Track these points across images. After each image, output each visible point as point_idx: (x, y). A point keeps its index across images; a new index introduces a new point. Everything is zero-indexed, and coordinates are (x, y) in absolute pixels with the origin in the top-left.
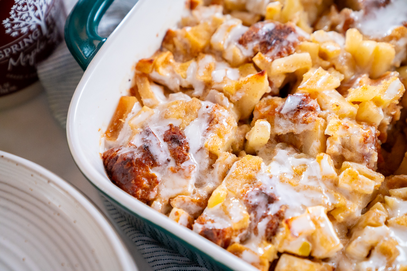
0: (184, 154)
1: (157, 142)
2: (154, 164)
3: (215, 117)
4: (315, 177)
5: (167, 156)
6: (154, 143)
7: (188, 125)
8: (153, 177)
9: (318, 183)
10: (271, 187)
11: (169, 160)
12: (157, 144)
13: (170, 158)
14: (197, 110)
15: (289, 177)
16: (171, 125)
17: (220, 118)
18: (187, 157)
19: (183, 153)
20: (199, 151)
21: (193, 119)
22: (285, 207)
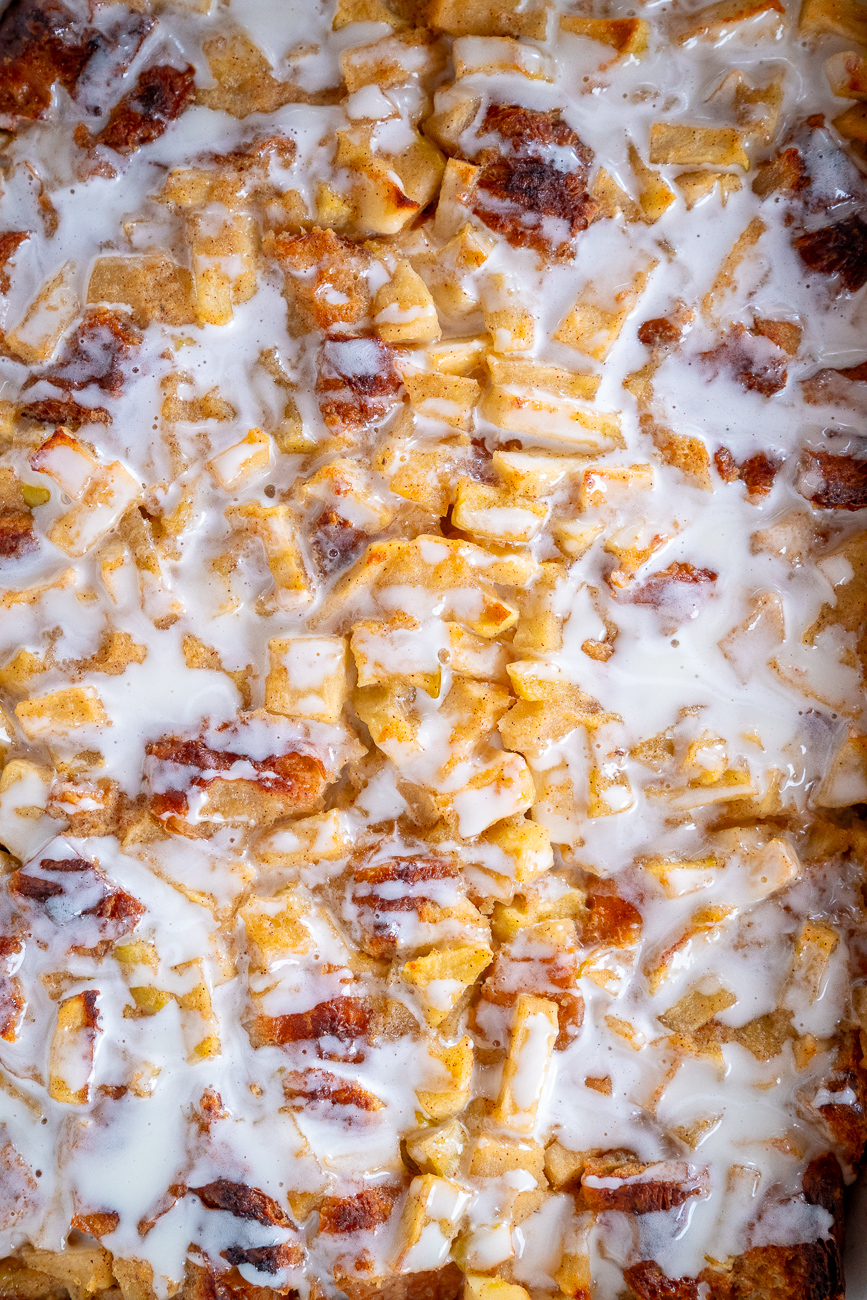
0: (126, 138)
1: (121, 62)
2: (70, 85)
3: (250, 156)
4: (209, 447)
5: (105, 102)
6: (118, 55)
7: (213, 108)
8: (44, 100)
9: (193, 461)
10: (138, 367)
11: (96, 111)
12: (118, 64)
13: (106, 111)
14: (258, 106)
15: (183, 392)
16: (191, 70)
17: (255, 169)
18: (124, 148)
19: (128, 134)
20: (156, 168)
21: (233, 111)
22: (104, 417)
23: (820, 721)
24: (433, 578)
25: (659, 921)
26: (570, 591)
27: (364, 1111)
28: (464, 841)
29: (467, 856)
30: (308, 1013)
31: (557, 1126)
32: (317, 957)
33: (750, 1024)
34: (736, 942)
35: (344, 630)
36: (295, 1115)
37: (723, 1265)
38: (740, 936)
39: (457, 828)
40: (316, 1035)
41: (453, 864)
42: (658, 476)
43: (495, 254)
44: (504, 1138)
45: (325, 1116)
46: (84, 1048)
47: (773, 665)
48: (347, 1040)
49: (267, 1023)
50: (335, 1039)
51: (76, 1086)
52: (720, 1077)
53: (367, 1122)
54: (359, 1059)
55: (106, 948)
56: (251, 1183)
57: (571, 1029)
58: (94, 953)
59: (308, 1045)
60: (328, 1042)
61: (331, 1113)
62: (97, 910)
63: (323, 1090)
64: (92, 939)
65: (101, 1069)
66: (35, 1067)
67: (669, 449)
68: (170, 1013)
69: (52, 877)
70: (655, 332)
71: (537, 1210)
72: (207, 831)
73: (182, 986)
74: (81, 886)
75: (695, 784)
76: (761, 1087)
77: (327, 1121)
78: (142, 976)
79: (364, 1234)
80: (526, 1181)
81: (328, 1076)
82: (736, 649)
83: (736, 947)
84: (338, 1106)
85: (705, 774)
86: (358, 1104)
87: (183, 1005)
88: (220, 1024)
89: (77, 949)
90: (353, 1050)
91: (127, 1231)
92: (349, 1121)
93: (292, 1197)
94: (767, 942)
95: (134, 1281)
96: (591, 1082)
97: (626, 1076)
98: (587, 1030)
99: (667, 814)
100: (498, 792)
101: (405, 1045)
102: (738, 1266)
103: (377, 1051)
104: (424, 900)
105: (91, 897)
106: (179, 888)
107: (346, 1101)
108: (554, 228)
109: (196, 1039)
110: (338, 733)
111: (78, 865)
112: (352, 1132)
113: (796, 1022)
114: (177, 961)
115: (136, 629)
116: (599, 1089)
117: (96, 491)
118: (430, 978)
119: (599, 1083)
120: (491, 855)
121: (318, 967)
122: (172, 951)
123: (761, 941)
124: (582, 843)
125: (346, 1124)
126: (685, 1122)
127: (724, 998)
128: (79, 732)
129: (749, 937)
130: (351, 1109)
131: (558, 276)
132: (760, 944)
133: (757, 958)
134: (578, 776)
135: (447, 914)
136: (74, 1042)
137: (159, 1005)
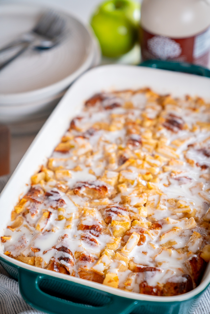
15: (103, 139)
22: (88, 139)
23: (207, 205)
24: (138, 166)
25: (165, 228)
26: (164, 176)
27: (95, 243)
28: (131, 206)
29: (130, 208)
30: (90, 226)
31: (134, 258)
32: (95, 218)
33: (179, 249)
34: (180, 235)
35: (119, 172)
36: (82, 240)
37: (161, 285)
38: (181, 234)
39: (130, 203)
40: (91, 229)
41: (127, 209)
42: (185, 163)
43: (164, 131)
44: (122, 255)
45: (87, 242)
46: (46, 222)
47: (199, 194)
48: (96, 232)
49: (82, 226)
50: (94, 231)
51: (41, 227)
52: (170, 255)
53: (95, 246)
54: (98, 236)
55: (57, 208)
56: (68, 248)
57: (142, 243)
58: (54, 208)
59: (88, 231)
60: (92, 231)
61: (88, 242)
62: (58, 201)
63: (89, 237)
64: (54, 206)
65: (47, 227)
66: (35, 224)
67: (188, 161)
68: (64, 221)
69: (52, 193)
70: (190, 146)
71: (125, 271)
72: (83, 196)
73: (68, 217)
74: (57, 196)
75: (179, 207)
76: (178, 259)
77: (87, 243)
78: (61, 213)
79: (87, 262)
80: (124, 263)
81: (90, 236)
82: (193, 190)
83: (180, 236)
84: (90, 241)
85: (181, 205)
86: (95, 242)
87: (67, 220)
88: (73, 224)
89: (51, 207)
90: (97, 234)
91: (41, 253)
92: (92, 244)
93: (75, 253)
94: (186, 236)
95: (38, 262)
96: (143, 252)
97: (150, 253)
98: (145, 244)
99: (172, 213)
100: (139, 198)
101: (108, 236)
102: (164, 286)
103: (102, 235)
104: (120, 213)
105: (57, 198)
106: (74, 203)
107: (93, 241)
108: (176, 129)
109: (67, 225)
110: (112, 188)
111: (57, 192)
112: (91, 247)
113: (189, 249)
114: (69, 213)
115: (82, 166)
116: (145, 253)
117: (83, 146)
118: (116, 225)
119: (144, 253)
120: (135, 210)
121: (95, 219)
122: (68, 211)
123: (185, 235)
124: (154, 214)
125: (91, 245)
126: (161, 261)
127: (175, 243)
128: (65, 177)
129: (183, 234)
130: (93, 242)
131: (174, 136)
132: (185, 236)
133: (184, 239)
134: (156, 202)
135: (123, 216)
136: (44, 220)
137: (62, 219)
